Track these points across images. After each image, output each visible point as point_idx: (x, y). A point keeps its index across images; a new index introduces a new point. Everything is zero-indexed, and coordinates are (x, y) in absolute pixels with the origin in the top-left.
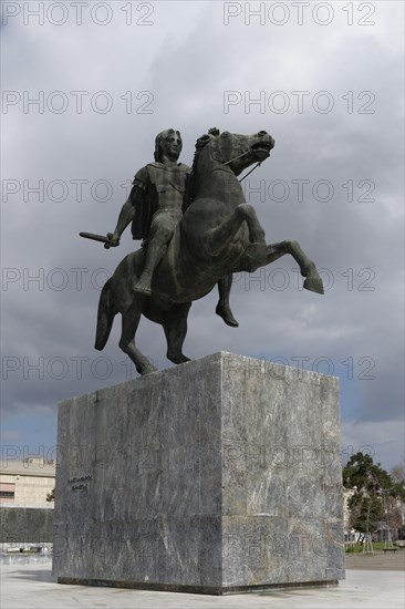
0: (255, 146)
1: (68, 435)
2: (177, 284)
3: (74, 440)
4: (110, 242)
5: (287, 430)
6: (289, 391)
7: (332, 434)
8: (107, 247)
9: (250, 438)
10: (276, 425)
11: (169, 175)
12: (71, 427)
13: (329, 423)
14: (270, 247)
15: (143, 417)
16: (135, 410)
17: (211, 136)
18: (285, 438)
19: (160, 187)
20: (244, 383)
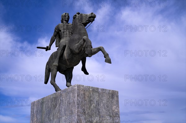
0: (90, 17)
1: (34, 113)
2: (68, 62)
3: (35, 115)
4: (47, 49)
5: (100, 109)
6: (100, 96)
7: (116, 110)
8: (46, 50)
9: (87, 112)
10: (96, 108)
11: (65, 27)
12: (35, 111)
13: (115, 107)
14: (95, 49)
15: (55, 106)
16: (53, 104)
17: (77, 15)
18: (99, 112)
19: (62, 31)
20: (84, 94)
